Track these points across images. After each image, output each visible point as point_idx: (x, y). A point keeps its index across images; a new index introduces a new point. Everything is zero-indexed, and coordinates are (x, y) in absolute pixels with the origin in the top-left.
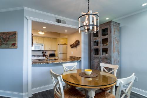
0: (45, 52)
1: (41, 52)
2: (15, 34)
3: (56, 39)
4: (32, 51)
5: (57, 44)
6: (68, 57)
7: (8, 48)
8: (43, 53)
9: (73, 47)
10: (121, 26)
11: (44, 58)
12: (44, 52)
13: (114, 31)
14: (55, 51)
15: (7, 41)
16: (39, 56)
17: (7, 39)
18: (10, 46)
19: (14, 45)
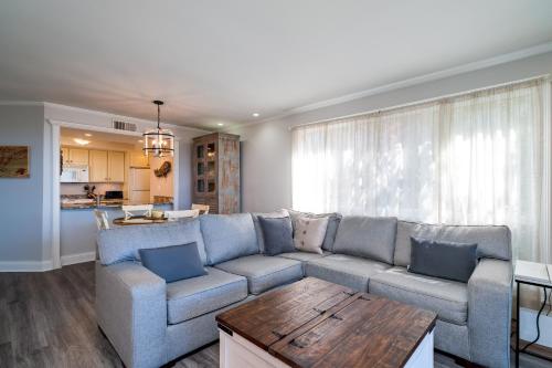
0: (94, 188)
1: (82, 187)
2: (24, 151)
3: (124, 153)
4: (62, 183)
5: (127, 168)
6: (152, 199)
7: (8, 177)
8: (86, 188)
9: (159, 176)
10: (241, 139)
11: (91, 201)
12: (91, 186)
13: (226, 150)
14: (121, 184)
15: (6, 164)
16: (76, 197)
17: (5, 160)
18: (13, 173)
19: (22, 172)
